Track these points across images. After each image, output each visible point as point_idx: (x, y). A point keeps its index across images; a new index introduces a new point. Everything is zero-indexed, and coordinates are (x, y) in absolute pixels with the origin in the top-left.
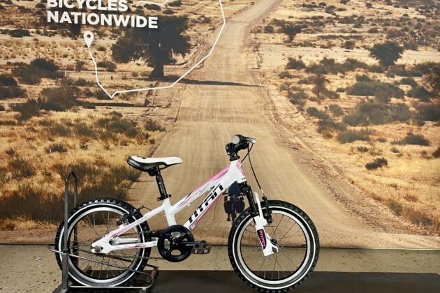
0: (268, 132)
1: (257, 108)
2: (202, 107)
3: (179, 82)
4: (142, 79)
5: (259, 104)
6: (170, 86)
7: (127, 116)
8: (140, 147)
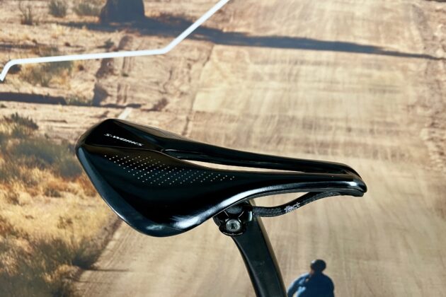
0: (423, 184)
1: (411, 122)
2: (254, 111)
3: (190, 37)
4: (78, 25)
5: (419, 110)
6: (164, 50)
7: (50, 129)
8: (92, 201)
